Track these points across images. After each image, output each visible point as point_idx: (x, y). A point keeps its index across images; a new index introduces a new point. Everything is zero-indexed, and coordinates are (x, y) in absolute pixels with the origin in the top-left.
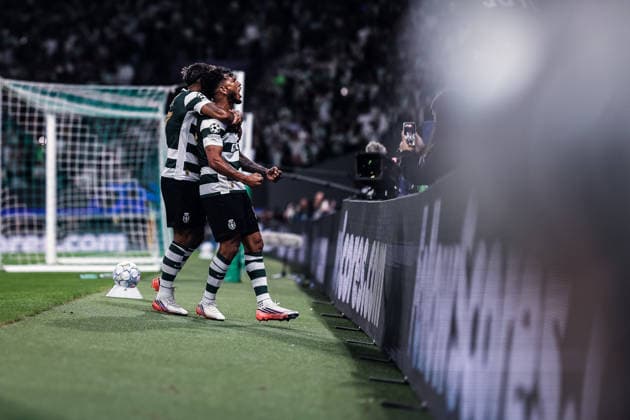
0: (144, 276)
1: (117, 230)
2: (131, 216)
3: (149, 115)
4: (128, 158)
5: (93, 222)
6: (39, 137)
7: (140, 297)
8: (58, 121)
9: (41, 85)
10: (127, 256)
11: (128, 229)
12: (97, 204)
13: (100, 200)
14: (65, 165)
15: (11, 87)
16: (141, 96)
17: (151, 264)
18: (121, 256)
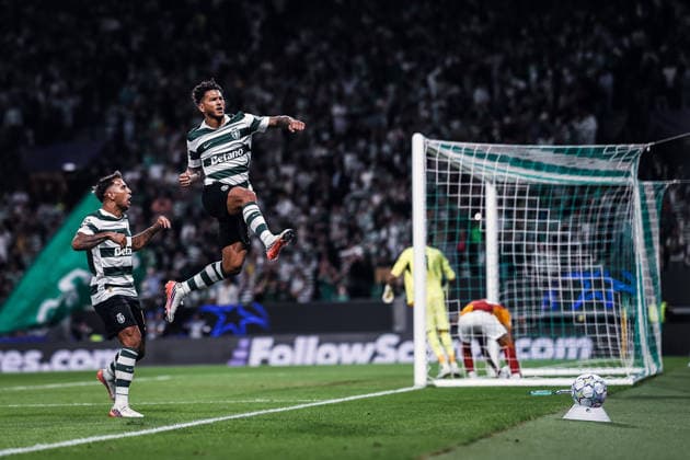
0: (613, 391)
1: (579, 333)
2: (595, 313)
3: (619, 180)
5: (547, 320)
6: (475, 212)
7: (607, 419)
8: (500, 192)
9: (477, 146)
10: (594, 365)
11: (592, 330)
12: (551, 298)
13: (556, 293)
14: (508, 248)
15: (439, 149)
16: (607, 157)
17: (624, 376)
18: (586, 366)
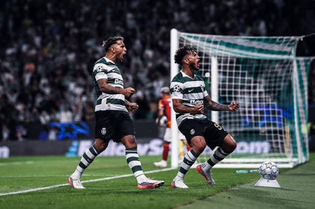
0: (282, 171)
1: (263, 139)
2: (272, 128)
3: (285, 57)
4: (270, 87)
5: (245, 132)
6: (205, 72)
7: (278, 186)
8: (219, 61)
9: (207, 36)
10: (270, 157)
11: (270, 138)
12: (248, 120)
13: (250, 117)
14: (224, 93)
15: (186, 38)
16: (279, 43)
17: (287, 163)
18: (266, 157)
